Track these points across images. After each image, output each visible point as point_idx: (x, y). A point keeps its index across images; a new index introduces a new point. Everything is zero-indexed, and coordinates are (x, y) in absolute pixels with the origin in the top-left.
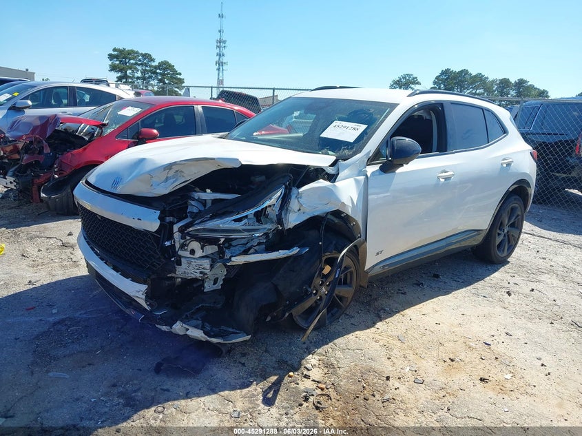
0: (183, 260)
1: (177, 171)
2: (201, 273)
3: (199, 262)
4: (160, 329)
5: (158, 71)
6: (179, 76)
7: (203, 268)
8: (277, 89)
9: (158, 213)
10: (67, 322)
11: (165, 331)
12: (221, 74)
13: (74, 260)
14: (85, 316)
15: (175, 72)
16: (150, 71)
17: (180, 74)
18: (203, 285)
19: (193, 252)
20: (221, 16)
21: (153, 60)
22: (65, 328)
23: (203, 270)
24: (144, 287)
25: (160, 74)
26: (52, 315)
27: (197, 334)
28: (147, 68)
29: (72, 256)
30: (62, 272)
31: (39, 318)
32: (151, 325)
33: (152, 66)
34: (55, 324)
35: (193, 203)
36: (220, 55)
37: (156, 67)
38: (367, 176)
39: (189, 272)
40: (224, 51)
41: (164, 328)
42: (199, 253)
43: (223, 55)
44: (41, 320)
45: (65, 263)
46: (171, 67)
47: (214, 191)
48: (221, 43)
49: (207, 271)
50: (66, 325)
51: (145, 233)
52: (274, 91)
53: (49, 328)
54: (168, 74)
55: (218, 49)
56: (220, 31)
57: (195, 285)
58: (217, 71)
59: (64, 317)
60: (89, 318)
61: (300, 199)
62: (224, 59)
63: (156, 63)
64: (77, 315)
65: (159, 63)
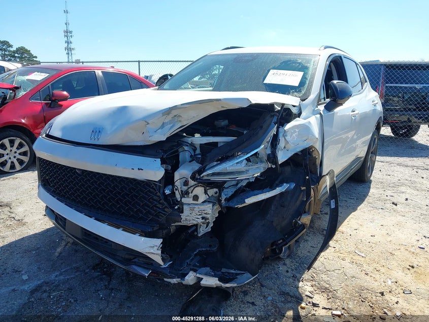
0: (185, 207)
1: (175, 116)
2: (203, 218)
3: (202, 207)
4: (170, 283)
5: (16, 55)
6: (35, 59)
7: (206, 214)
8: (142, 61)
9: (159, 160)
10: (44, 288)
11: (175, 284)
12: (70, 57)
13: (17, 218)
14: (62, 277)
15: (31, 56)
16: (9, 55)
17: (36, 57)
18: (196, 230)
19: (196, 198)
20: (66, 12)
21: (11, 46)
22: (45, 295)
23: (205, 215)
24: (158, 242)
25: (19, 57)
26: (24, 282)
27: (210, 281)
28: (6, 53)
29: (13, 215)
30: (11, 233)
31: (12, 288)
32: (159, 279)
33: (11, 51)
34: (33, 292)
35: (186, 148)
36: (68, 42)
37: (14, 52)
38: (320, 114)
39: (191, 218)
40: (71, 39)
41: (174, 281)
42: (203, 197)
43: (71, 43)
44: (14, 290)
45: (8, 223)
46: (28, 52)
47: (203, 135)
48: (67, 33)
49: (208, 216)
50: (45, 291)
51: (148, 184)
52: (139, 63)
53: (29, 299)
54: (25, 57)
55: (66, 38)
56: (66, 24)
57: (190, 231)
58: (67, 55)
59: (39, 282)
60: (68, 279)
61: (286, 138)
62: (72, 46)
63: (14, 49)
64: (53, 277)
65: (17, 48)
